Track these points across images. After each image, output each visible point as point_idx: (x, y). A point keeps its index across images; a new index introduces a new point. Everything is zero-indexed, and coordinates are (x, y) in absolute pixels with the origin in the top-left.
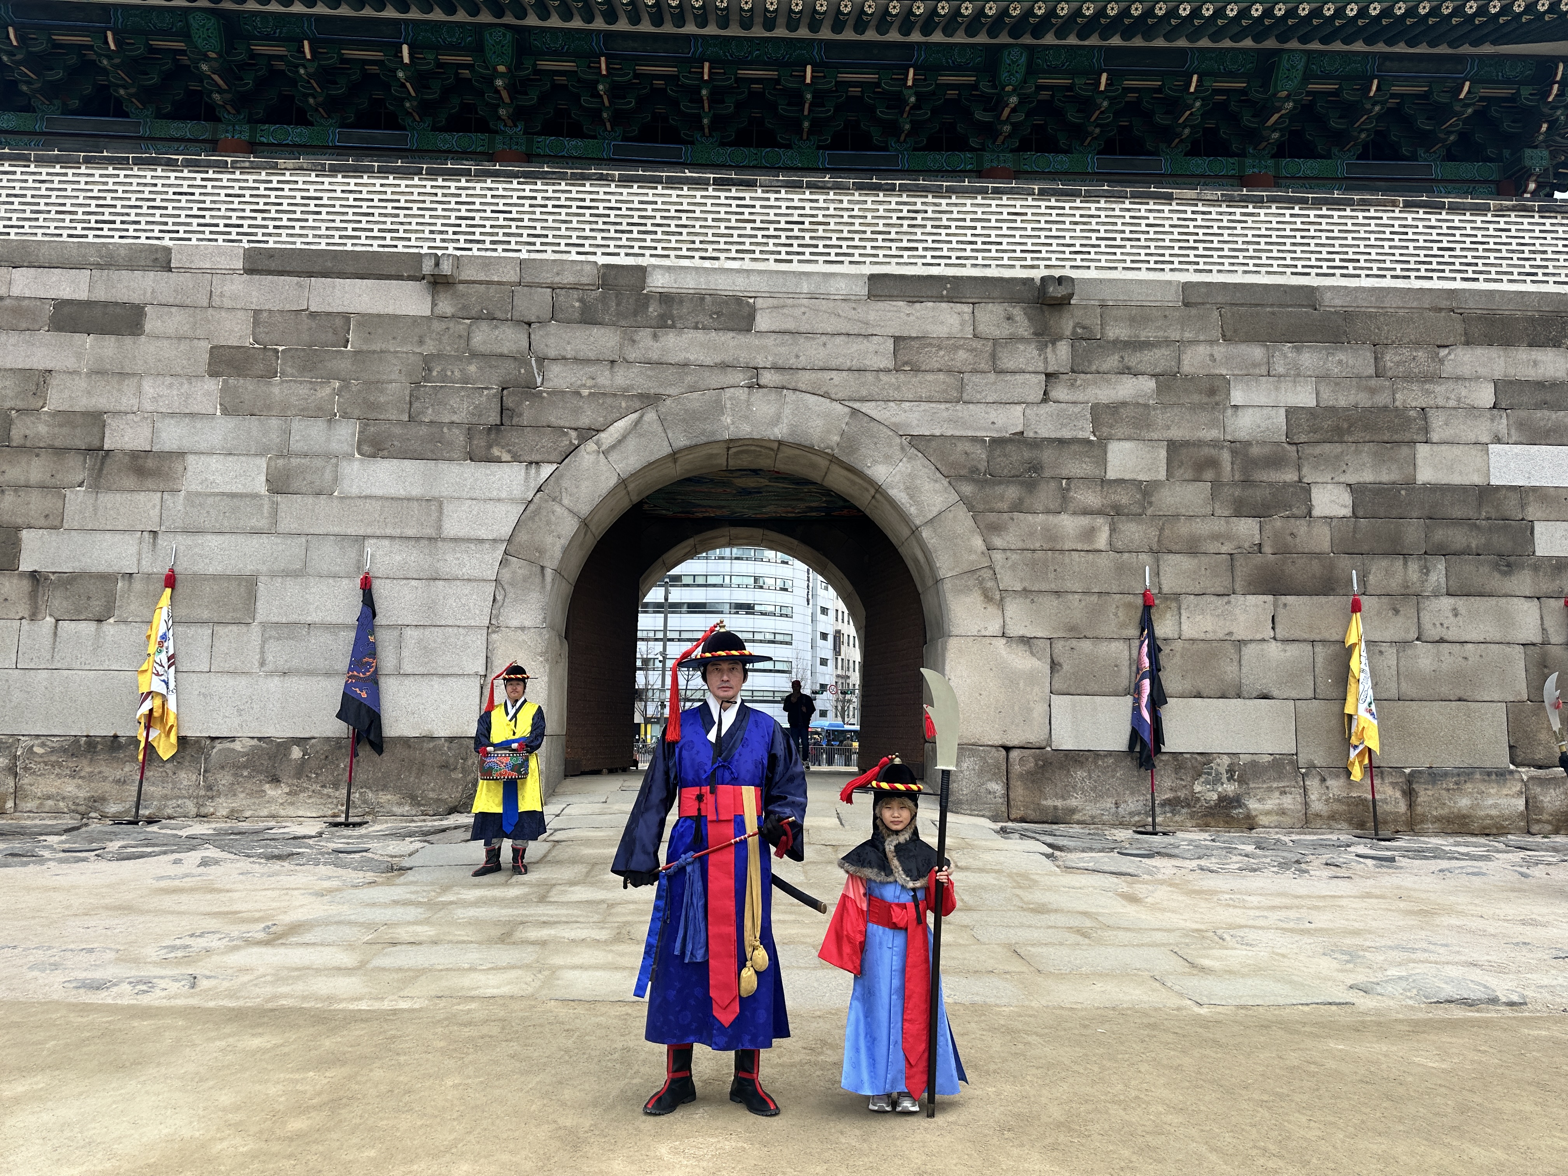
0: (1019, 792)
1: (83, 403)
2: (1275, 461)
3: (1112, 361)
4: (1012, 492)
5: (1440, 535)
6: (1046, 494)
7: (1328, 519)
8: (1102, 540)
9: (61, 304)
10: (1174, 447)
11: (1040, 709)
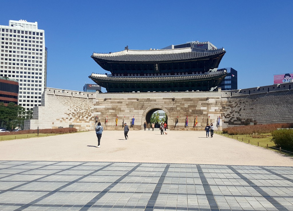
0: (172, 128)
1: (120, 107)
2: (187, 108)
3: (178, 103)
4: (171, 111)
5: (197, 113)
6: (173, 111)
7: (190, 112)
8: (177, 113)
9: (118, 102)
10: (181, 108)
11: (173, 124)
